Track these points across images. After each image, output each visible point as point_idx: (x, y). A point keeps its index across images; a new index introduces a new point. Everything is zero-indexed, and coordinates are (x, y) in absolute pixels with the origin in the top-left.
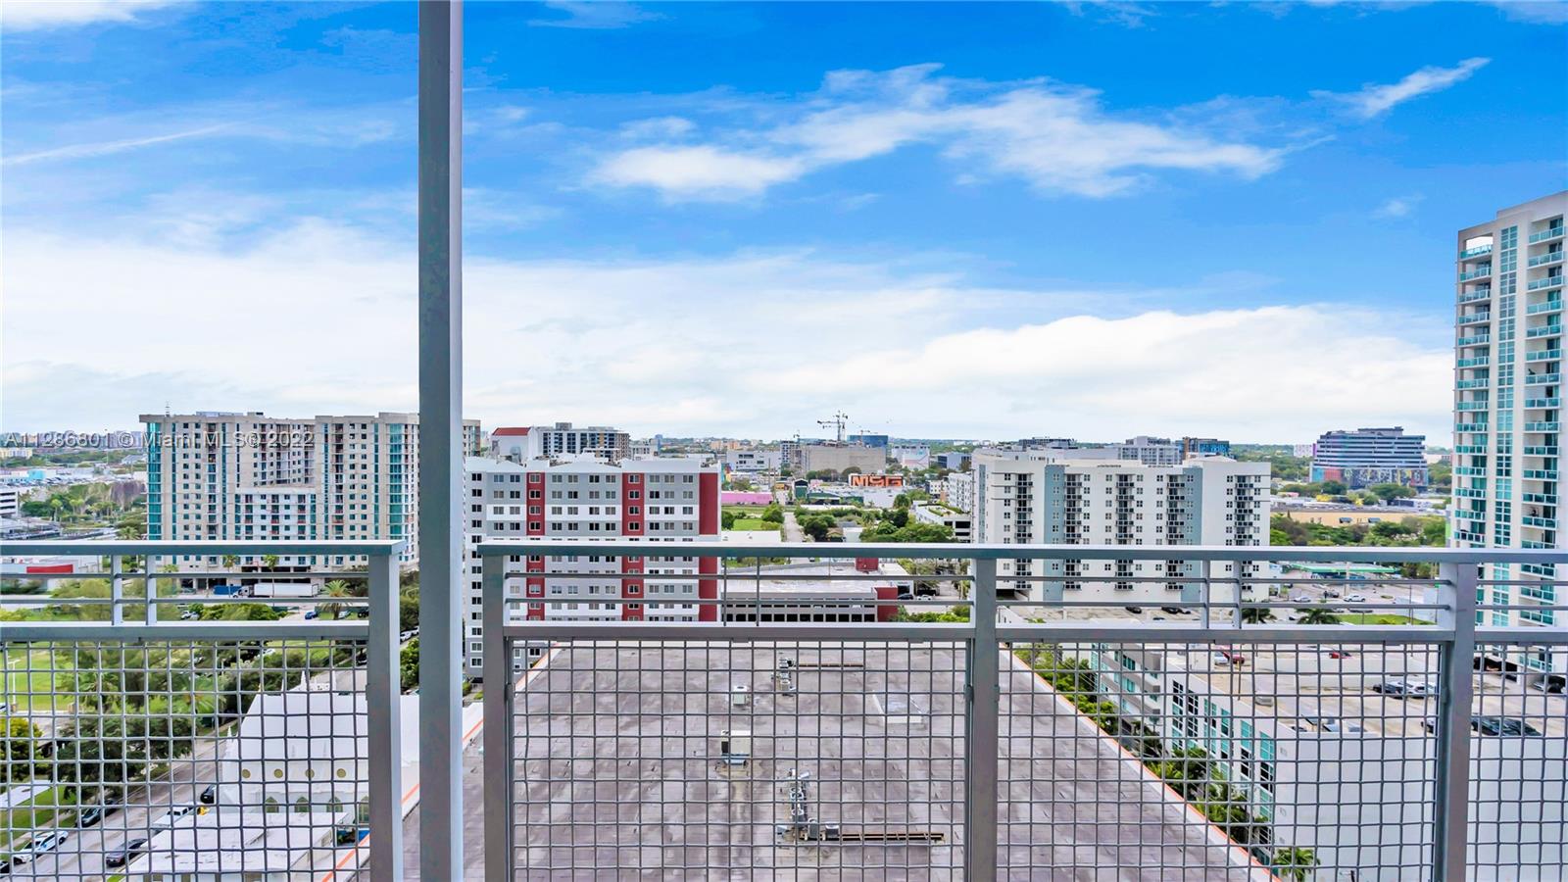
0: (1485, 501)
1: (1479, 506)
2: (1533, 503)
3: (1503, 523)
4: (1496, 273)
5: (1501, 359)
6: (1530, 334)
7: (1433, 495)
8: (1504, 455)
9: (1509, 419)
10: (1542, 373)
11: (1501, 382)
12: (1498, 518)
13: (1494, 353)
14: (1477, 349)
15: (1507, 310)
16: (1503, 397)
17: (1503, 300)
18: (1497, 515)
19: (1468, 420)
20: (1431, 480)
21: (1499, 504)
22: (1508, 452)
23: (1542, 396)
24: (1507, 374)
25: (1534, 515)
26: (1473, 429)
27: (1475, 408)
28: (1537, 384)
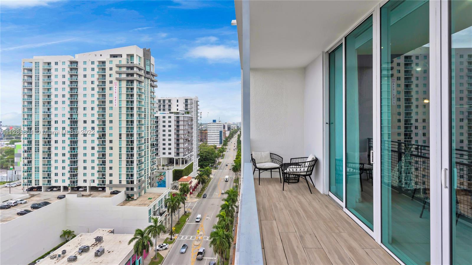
0: (31, 141)
1: (30, 142)
2: (45, 140)
3: (37, 146)
4: (33, 74)
5: (36, 99)
6: (43, 93)
7: (5, 140)
8: (37, 127)
9: (38, 116)
10: (46, 104)
11: (36, 106)
12: (36, 145)
13: (33, 97)
14: (28, 96)
15: (37, 85)
16: (36, 110)
17: (36, 82)
18: (35, 144)
19: (26, 117)
20: (4, 136)
21: (36, 141)
22: (38, 126)
23: (47, 110)
24: (37, 103)
25: (45, 143)
26: (28, 119)
27: (28, 113)
28: (45, 107)
